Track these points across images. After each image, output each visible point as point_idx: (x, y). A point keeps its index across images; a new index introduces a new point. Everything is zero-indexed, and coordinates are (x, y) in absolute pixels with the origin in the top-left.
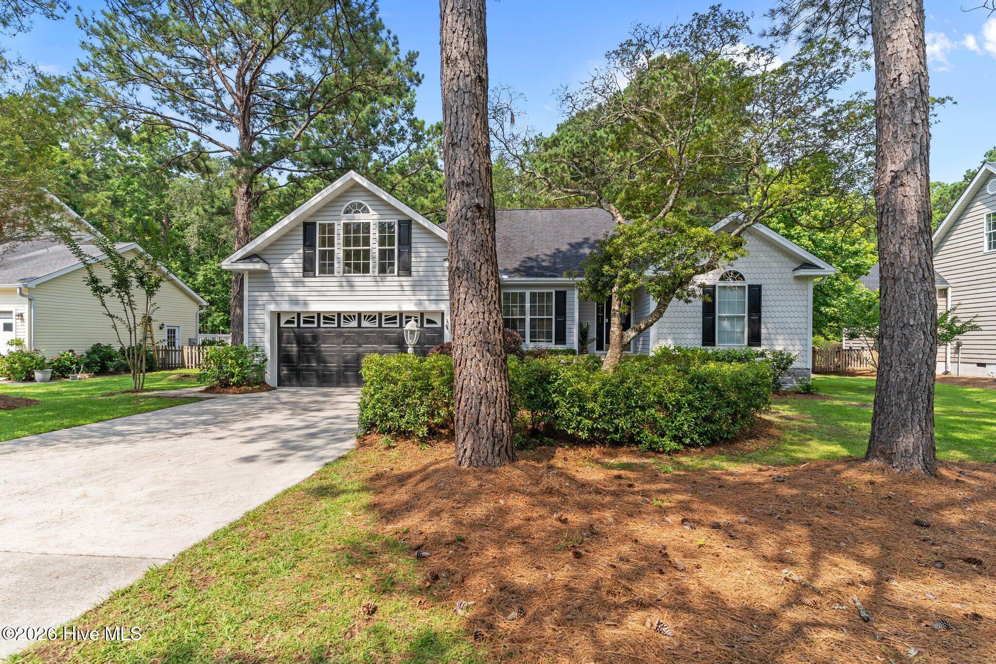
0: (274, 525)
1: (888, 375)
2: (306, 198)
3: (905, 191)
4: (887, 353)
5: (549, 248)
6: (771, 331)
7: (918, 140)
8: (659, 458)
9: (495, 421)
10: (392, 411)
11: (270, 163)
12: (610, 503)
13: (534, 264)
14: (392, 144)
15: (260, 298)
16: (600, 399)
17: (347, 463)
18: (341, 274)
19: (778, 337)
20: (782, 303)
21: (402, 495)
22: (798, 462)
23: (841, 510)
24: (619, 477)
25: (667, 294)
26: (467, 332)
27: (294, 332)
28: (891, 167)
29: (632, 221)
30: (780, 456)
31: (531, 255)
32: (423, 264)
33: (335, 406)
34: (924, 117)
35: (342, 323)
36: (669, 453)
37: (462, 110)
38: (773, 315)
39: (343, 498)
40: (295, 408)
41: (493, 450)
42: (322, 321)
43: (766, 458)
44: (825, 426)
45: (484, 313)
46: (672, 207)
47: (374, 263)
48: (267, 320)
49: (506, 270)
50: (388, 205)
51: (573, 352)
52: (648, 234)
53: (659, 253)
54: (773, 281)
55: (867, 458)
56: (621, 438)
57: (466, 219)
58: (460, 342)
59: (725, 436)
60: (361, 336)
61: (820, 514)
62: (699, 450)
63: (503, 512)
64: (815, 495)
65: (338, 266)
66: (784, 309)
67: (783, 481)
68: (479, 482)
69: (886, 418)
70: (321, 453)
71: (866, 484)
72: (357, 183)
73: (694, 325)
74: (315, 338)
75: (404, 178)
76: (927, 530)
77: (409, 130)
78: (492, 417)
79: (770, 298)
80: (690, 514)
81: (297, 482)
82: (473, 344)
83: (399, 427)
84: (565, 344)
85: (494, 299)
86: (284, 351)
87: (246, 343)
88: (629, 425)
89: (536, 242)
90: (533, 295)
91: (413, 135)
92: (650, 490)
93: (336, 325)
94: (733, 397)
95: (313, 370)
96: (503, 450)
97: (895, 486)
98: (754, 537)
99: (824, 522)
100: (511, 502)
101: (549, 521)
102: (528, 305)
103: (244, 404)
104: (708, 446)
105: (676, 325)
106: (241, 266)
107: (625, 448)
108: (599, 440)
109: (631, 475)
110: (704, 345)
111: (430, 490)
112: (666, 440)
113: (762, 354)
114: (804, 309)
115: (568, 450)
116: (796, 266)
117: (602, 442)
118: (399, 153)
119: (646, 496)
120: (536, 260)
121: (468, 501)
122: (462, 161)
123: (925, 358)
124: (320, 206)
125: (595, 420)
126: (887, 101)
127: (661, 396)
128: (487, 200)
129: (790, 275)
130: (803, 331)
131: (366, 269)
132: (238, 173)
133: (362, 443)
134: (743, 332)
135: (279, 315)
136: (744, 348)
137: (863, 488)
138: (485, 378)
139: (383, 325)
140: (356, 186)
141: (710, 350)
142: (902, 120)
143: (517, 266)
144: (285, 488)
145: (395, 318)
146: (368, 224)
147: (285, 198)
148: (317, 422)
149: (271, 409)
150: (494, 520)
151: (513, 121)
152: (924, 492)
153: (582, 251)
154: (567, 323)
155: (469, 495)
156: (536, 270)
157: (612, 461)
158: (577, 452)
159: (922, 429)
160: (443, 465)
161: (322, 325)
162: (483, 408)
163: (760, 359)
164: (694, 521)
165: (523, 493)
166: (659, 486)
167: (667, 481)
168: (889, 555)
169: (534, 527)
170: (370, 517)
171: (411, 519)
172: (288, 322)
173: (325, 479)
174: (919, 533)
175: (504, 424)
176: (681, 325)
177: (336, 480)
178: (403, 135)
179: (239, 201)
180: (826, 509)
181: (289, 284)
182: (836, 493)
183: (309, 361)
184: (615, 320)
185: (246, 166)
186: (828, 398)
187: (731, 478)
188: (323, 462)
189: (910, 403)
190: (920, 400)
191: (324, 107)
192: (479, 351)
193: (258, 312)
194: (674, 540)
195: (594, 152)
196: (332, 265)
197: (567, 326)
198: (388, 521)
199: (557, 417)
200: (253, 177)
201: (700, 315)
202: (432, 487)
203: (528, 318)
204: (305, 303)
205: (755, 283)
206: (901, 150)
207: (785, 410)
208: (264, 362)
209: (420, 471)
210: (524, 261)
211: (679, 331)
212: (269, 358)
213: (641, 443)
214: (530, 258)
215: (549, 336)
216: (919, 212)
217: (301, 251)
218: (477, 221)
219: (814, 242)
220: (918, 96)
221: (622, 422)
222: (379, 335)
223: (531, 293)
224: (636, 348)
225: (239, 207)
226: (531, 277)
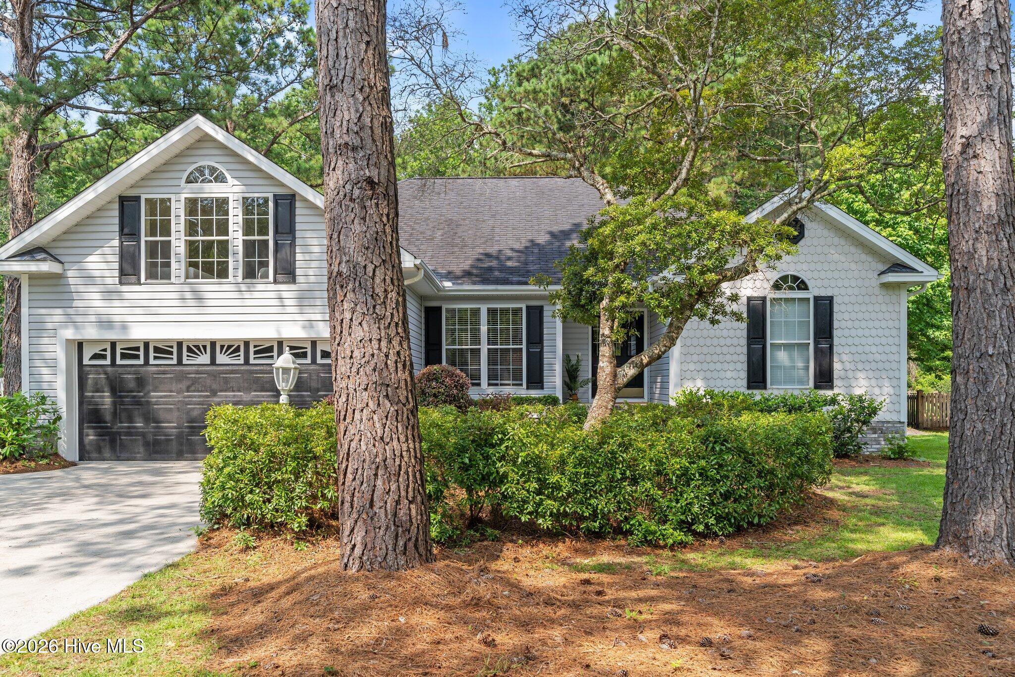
0: (51, 664)
1: (963, 426)
2: (129, 154)
3: (979, 165)
4: (961, 395)
5: (518, 240)
6: (848, 366)
7: (995, 92)
8: (657, 555)
9: (398, 502)
10: (251, 492)
11: (68, 98)
12: (565, 617)
13: (494, 263)
14: (270, 70)
15: (48, 319)
16: (569, 469)
17: (177, 573)
18: (182, 280)
19: (860, 375)
20: (863, 324)
21: (256, 615)
22: (854, 554)
23: (886, 617)
24: (587, 582)
25: (681, 311)
26: (354, 369)
27: (106, 373)
28: (962, 131)
29: (631, 199)
30: (830, 548)
31: (493, 250)
32: (314, 264)
33: (171, 490)
34: (1002, 61)
35: (185, 358)
36: (672, 548)
37: (345, 36)
38: (850, 341)
39: (165, 621)
40: (103, 492)
41: (395, 545)
42: (152, 354)
43: (812, 551)
44: (909, 505)
45: (380, 340)
46: (686, 180)
47: (236, 262)
48: (60, 354)
49: (449, 273)
50: (257, 170)
51: (554, 401)
52: (649, 221)
53: (665, 249)
54: (850, 291)
55: (937, 547)
56: (601, 526)
57: (351, 200)
58: (344, 385)
59: (756, 521)
60: (217, 379)
61: (854, 623)
62: (716, 543)
63: (401, 634)
64: (857, 599)
65: (178, 266)
66: (867, 332)
67: (820, 581)
68: (372, 593)
69: (960, 488)
70: (139, 560)
71: (930, 581)
72: (207, 135)
73: (735, 358)
74: (141, 382)
75: (291, 124)
76: (992, 639)
77: (300, 47)
78: (393, 496)
79: (846, 316)
80: (675, 629)
81: (95, 602)
82: (363, 387)
83: (263, 516)
84: (542, 388)
85: (396, 320)
86: (90, 403)
87: (25, 391)
88: (612, 507)
89: (497, 230)
90: (492, 312)
91: (307, 56)
92: (625, 599)
93: (175, 362)
94: (771, 464)
95: (137, 434)
96: (411, 545)
97: (966, 583)
98: (755, 656)
99: (856, 633)
100: (415, 619)
101: (468, 645)
102: (484, 329)
103: (22, 490)
104: (729, 536)
105: (708, 358)
106: (17, 267)
107: (608, 543)
108: (571, 532)
109: (605, 578)
110: (749, 388)
111: (298, 606)
112: (668, 528)
113: (833, 401)
114: (894, 332)
115: (522, 546)
116: (883, 268)
117: (574, 533)
118: (284, 84)
119: (619, 607)
120: (497, 258)
121: (351, 620)
122: (346, 113)
123: (1009, 400)
124: (146, 171)
125: (564, 500)
126: (955, 37)
127: (659, 463)
128: (383, 172)
129: (874, 282)
130: (894, 366)
131: (223, 273)
132: (13, 114)
133: (206, 542)
134: (807, 368)
135: (80, 345)
136: (807, 392)
137: (925, 585)
138: (382, 438)
139: (252, 361)
140: (205, 139)
141: (758, 395)
142: (975, 64)
143: (467, 268)
144: (75, 611)
145: (270, 349)
146: (225, 201)
147: (93, 155)
148: (138, 514)
149: (65, 495)
150: (387, 645)
151: (445, 45)
152: (1004, 590)
153: (568, 244)
155: (354, 611)
156: (497, 273)
157: (586, 561)
158: (535, 549)
159: (1006, 502)
160: (321, 570)
161: (152, 361)
162: (379, 482)
163: (831, 408)
164: (677, 638)
165: (435, 606)
166: (642, 593)
167: (657, 585)
168: (930, 671)
169: (442, 655)
170: (203, 648)
171: (264, 648)
172: (95, 357)
173: (140, 596)
174: (981, 643)
175: (413, 506)
176: (715, 358)
177: (157, 597)
178: (291, 55)
179: (14, 160)
180: (865, 616)
181: (97, 296)
182: (886, 595)
183: (131, 420)
184: (605, 351)
185: (26, 102)
186: (929, 465)
187: (749, 580)
188: (139, 573)
189: (990, 465)
190: (1003, 461)
191: (157, 10)
192: (372, 397)
193: (46, 341)
194: (641, 664)
195: (593, 89)
196: (168, 265)
197: (545, 361)
198: (230, 653)
199: (505, 497)
200: (38, 121)
201: (744, 342)
202: (300, 602)
203: (484, 348)
204: (124, 327)
205: (823, 293)
206: (972, 107)
207: (861, 484)
208: (55, 422)
209: (287, 581)
210: (478, 260)
211: (712, 366)
212: (64, 415)
213: (632, 534)
214: (488, 255)
215: (517, 376)
216: (997, 195)
217: (116, 243)
218: (368, 203)
219: (917, 231)
220: (995, 31)
221: (601, 503)
222: (246, 376)
223: (489, 310)
224: (652, 393)
225: (16, 169)
226: (488, 284)
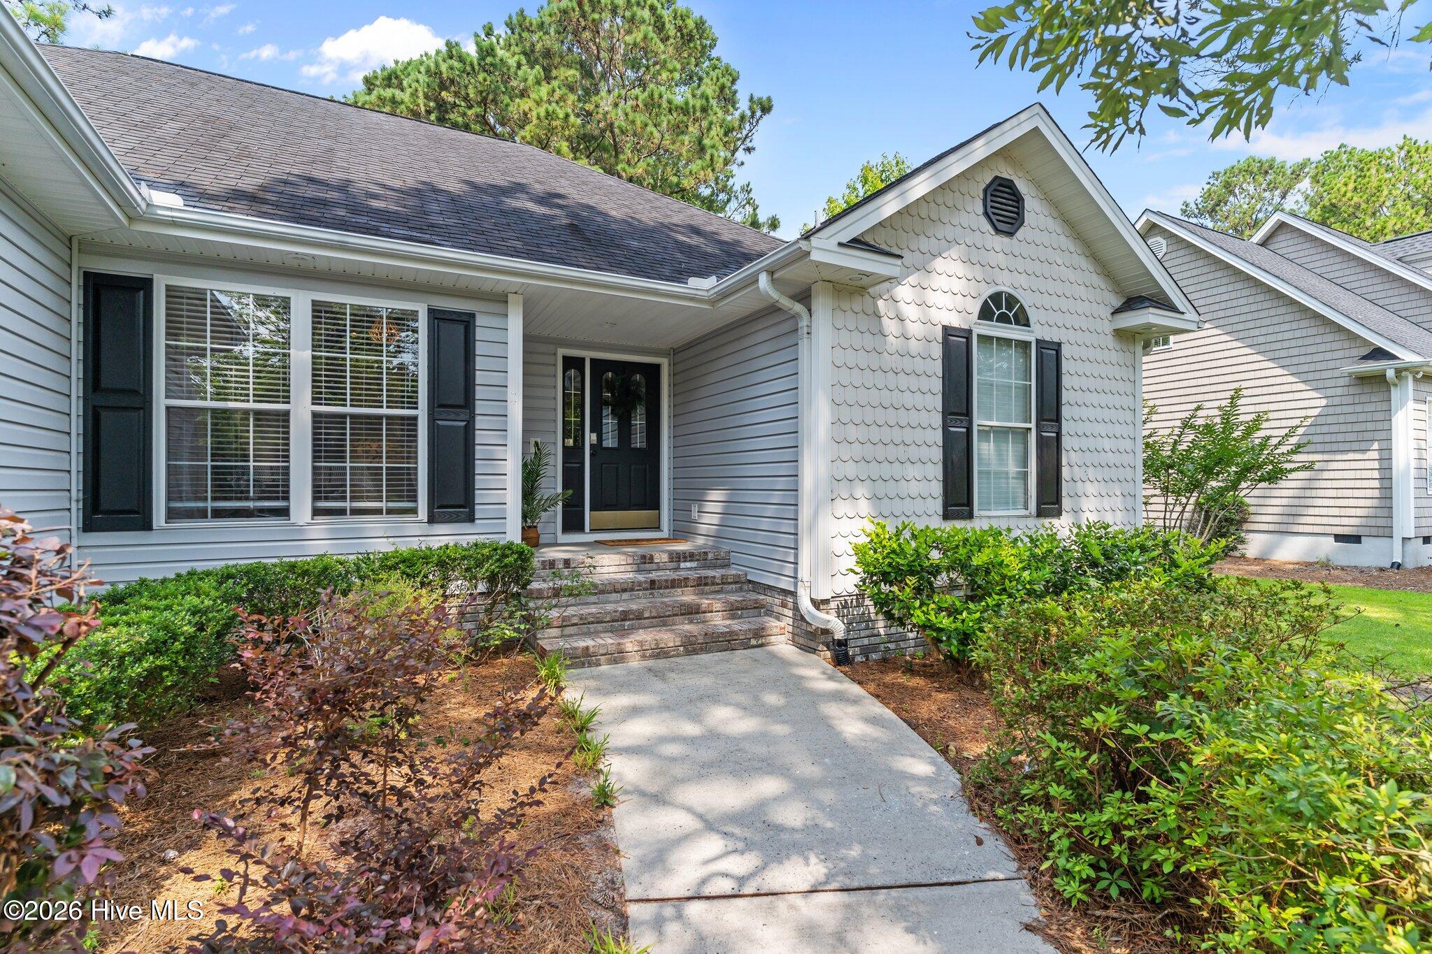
6: (1079, 473)
19: (1092, 489)
20: (1095, 399)
38: (1080, 428)
49: (182, 181)
54: (1078, 337)
66: (1099, 414)
73: (925, 453)
79: (1075, 381)
84: (471, 519)
90: (326, 315)
102: (300, 357)
110: (946, 515)
114: (1128, 416)
116: (1117, 303)
129: (1107, 326)
130: (1129, 474)
134: (1026, 477)
154: (480, 437)
197: (480, 452)
201: (937, 419)
203: (302, 411)
205: (1048, 335)
215: (402, 486)
223: (317, 307)
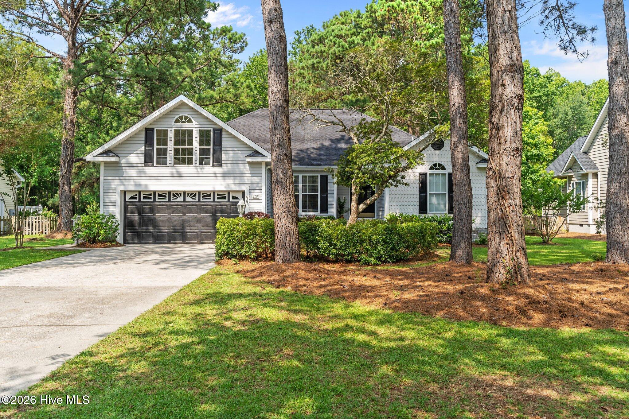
5: (316, 143)
8: (368, 268)
9: (293, 244)
13: (305, 155)
15: (112, 181)
18: (172, 165)
27: (136, 205)
31: (303, 149)
32: (230, 159)
35: (172, 199)
36: (373, 265)
41: (292, 256)
42: (157, 197)
46: (384, 135)
47: (196, 157)
48: (117, 197)
50: (206, 118)
56: (351, 258)
59: (403, 258)
60: (185, 208)
62: (389, 264)
65: (170, 160)
68: (287, 267)
72: (186, 103)
73: (414, 200)
74: (152, 209)
78: (291, 242)
83: (241, 253)
84: (327, 213)
86: (128, 218)
87: (102, 212)
88: (354, 252)
89: (306, 138)
90: (304, 178)
93: (167, 200)
95: (150, 232)
100: (300, 272)
102: (300, 186)
105: (402, 200)
106: (101, 159)
107: (353, 264)
108: (340, 260)
110: (419, 213)
112: (372, 259)
114: (483, 189)
116: (477, 160)
120: (306, 152)
122: (279, 135)
124: (157, 118)
125: (338, 249)
127: (370, 237)
129: (474, 166)
131: (190, 162)
133: (221, 263)
135: (125, 193)
138: (289, 226)
139: (201, 200)
140: (184, 105)
141: (423, 216)
145: (210, 195)
146: (192, 131)
153: (339, 146)
154: (329, 198)
156: (306, 160)
161: (157, 200)
162: (288, 238)
165: (305, 270)
172: (132, 198)
175: (297, 246)
176: (405, 200)
179: (66, 99)
181: (134, 172)
183: (147, 226)
184: (354, 198)
189: (461, 235)
190: (465, 234)
191: (139, 27)
193: (111, 191)
196: (166, 158)
197: (329, 200)
199: (319, 248)
200: (81, 81)
203: (301, 195)
204: (145, 185)
208: (117, 226)
210: (297, 153)
211: (403, 203)
213: (361, 261)
214: (302, 151)
215: (316, 207)
217: (143, 148)
221: (350, 250)
222: (199, 207)
223: (303, 176)
224: (378, 216)
225: (67, 103)
226: (303, 165)
